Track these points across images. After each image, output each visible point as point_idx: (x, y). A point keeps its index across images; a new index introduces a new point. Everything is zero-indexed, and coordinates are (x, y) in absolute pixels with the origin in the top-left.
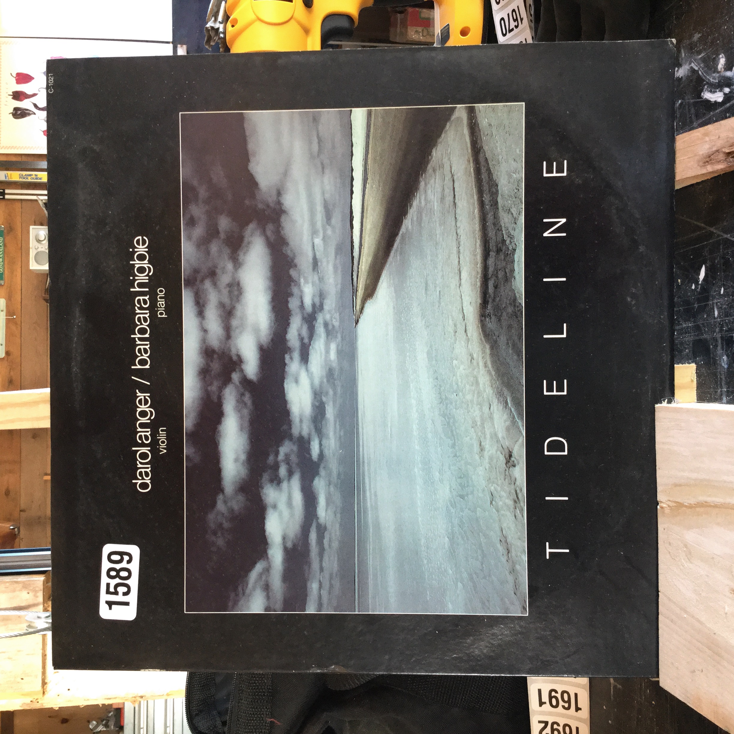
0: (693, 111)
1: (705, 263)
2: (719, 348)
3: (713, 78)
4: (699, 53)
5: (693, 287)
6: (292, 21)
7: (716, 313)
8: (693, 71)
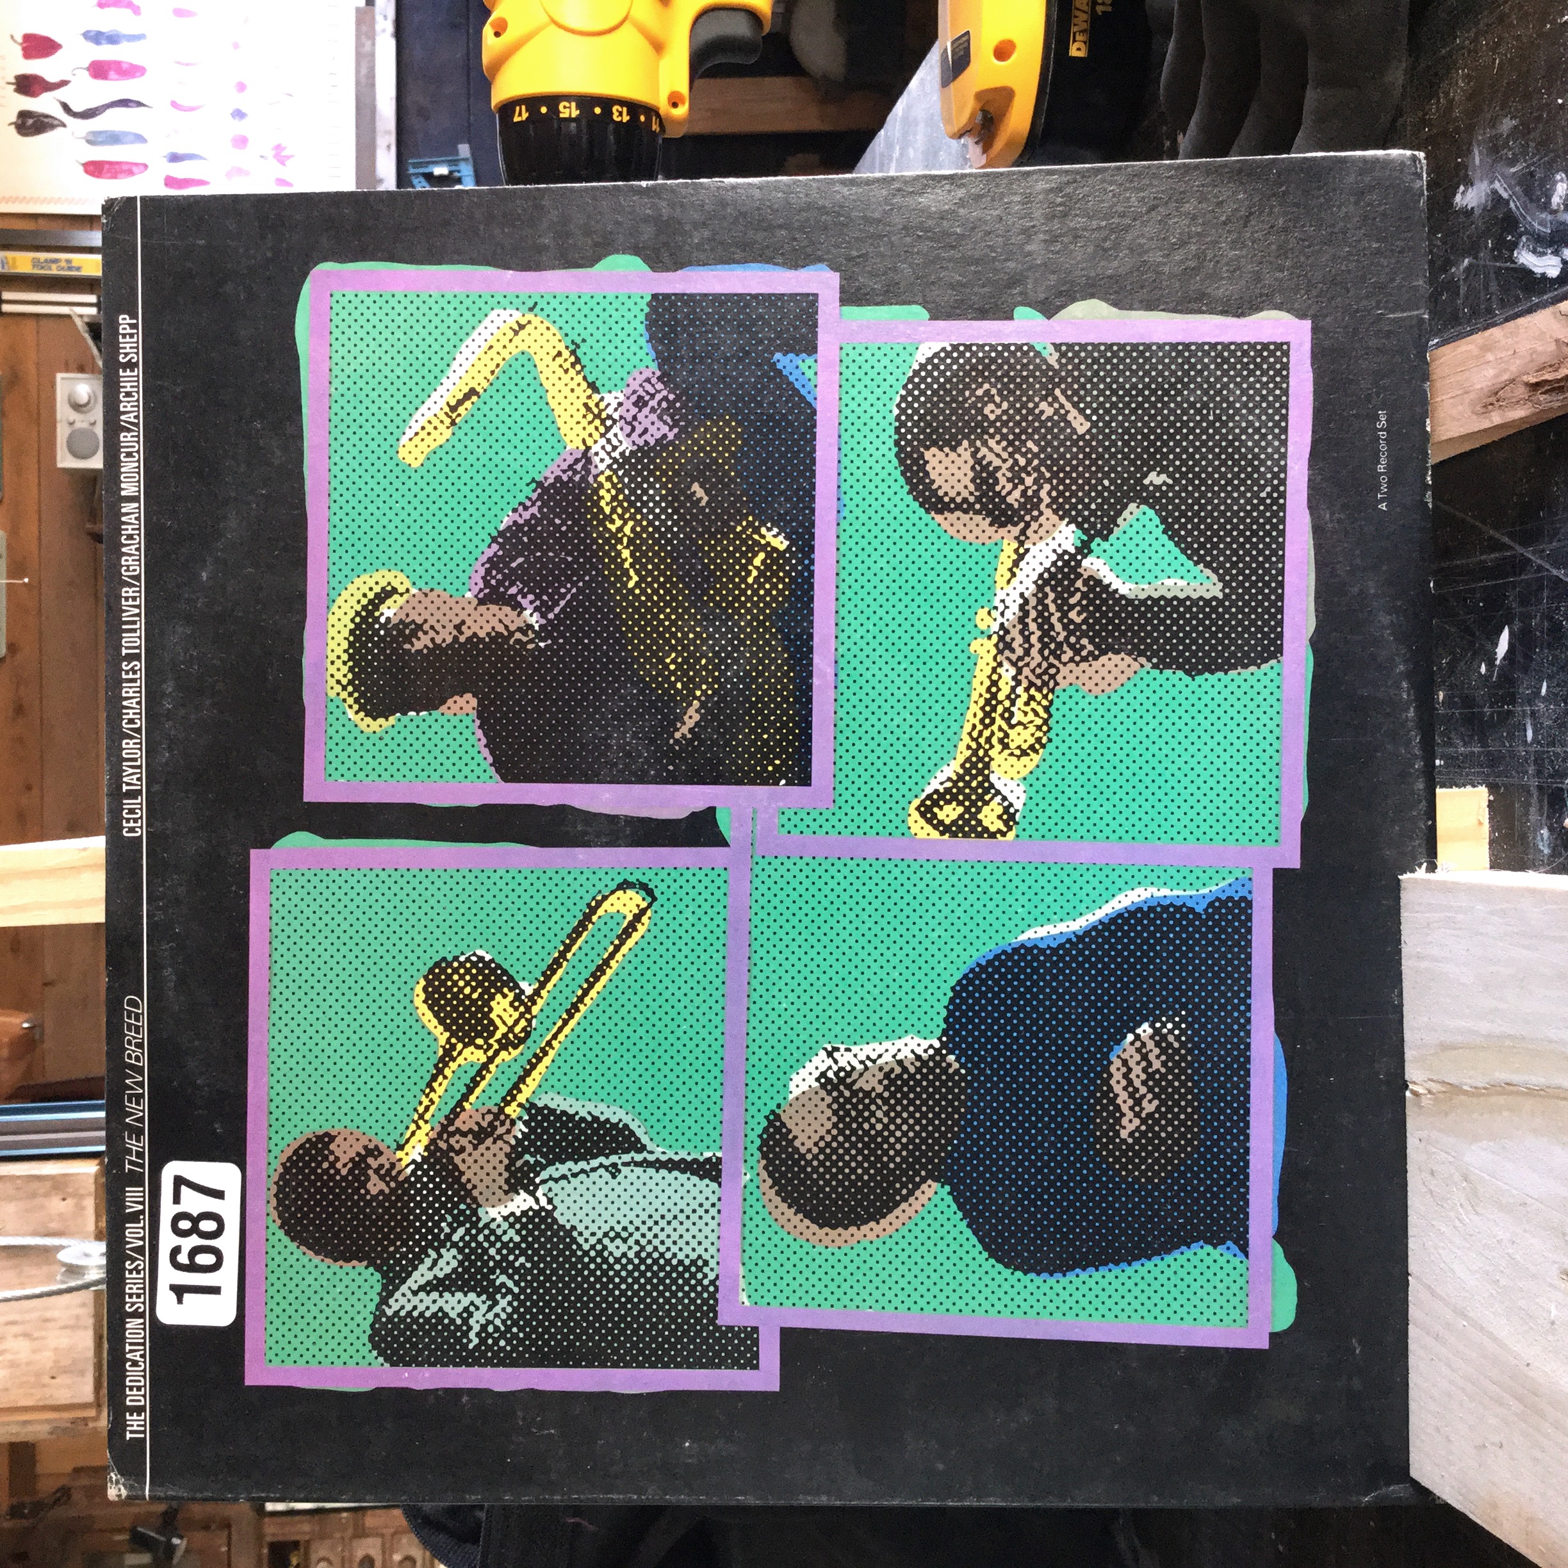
0: (1494, 287)
1: (1509, 623)
2: (1533, 810)
3: (1540, 223)
4: (1512, 162)
5: (1483, 669)
6: (627, 27)
7: (1530, 734)
8: (1496, 198)
